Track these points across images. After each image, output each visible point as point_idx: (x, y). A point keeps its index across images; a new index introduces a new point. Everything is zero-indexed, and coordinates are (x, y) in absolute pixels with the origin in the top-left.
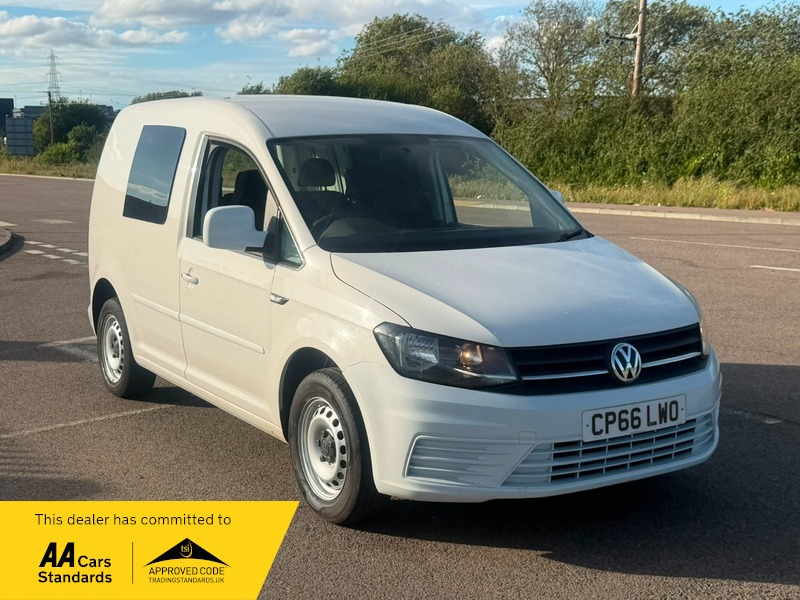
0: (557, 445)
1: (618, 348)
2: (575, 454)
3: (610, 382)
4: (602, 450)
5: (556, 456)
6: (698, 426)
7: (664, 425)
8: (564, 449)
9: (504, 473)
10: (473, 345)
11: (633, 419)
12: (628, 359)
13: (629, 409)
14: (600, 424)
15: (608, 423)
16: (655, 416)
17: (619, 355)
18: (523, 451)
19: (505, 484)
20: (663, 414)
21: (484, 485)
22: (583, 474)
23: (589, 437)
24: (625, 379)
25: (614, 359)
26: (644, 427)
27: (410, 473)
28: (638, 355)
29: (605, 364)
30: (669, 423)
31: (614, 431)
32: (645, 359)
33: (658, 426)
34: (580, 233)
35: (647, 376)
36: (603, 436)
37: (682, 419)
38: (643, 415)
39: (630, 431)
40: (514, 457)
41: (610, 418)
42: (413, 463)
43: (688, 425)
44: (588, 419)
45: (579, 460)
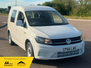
0: (58, 52)
1: (67, 39)
3: (66, 44)
4: (65, 53)
5: (58, 54)
6: (79, 50)
8: (59, 53)
9: (51, 56)
10: (47, 39)
13: (68, 48)
14: (64, 50)
16: (72, 49)
17: (67, 40)
18: (53, 53)
19: (51, 57)
20: (74, 48)
21: (48, 57)
22: (62, 56)
23: (62, 51)
24: (68, 44)
25: (67, 41)
26: (71, 50)
27: (39, 56)
28: (70, 40)
29: (65, 41)
30: (75, 50)
31: (66, 51)
32: (71, 41)
33: (73, 50)
34: (67, 24)
35: (71, 43)
36: (65, 51)
37: (77, 49)
38: (71, 48)
39: (69, 51)
40: (52, 54)
41: (65, 49)
42: (39, 54)
43: (78, 50)
44: (62, 49)
45: (61, 54)
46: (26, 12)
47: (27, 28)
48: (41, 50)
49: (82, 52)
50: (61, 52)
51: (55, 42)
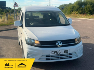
1: (58, 42)
3: (56, 47)
4: (54, 56)
6: (73, 54)
7: (65, 53)
8: (47, 56)
11: (59, 52)
12: (59, 43)
13: (58, 51)
14: (53, 53)
15: (54, 52)
16: (63, 52)
17: (58, 43)
20: (65, 52)
22: (51, 59)
23: (51, 54)
24: (58, 46)
26: (61, 53)
28: (61, 43)
30: (66, 53)
31: (56, 54)
32: (63, 43)
35: (62, 46)
36: (54, 54)
37: (69, 53)
38: (61, 52)
39: (58, 54)
40: (40, 56)
41: (55, 52)
42: (28, 56)
44: (51, 52)
45: (50, 57)
50: (50, 55)
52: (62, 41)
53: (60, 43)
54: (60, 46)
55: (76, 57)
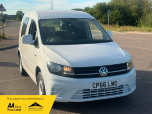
0: (84, 90)
1: (102, 68)
2: (89, 92)
3: (99, 76)
4: (96, 91)
5: (84, 93)
6: (124, 87)
7: (113, 86)
8: (86, 91)
9: (71, 96)
10: (67, 67)
11: (104, 85)
12: (104, 71)
13: (103, 82)
14: (95, 86)
15: (97, 85)
16: (110, 84)
17: (102, 70)
19: (72, 98)
20: (112, 84)
21: (67, 99)
22: (91, 97)
23: (92, 88)
24: (103, 75)
26: (107, 87)
27: (52, 95)
28: (107, 70)
29: (98, 72)
30: (114, 86)
31: (99, 87)
32: (109, 71)
33: (111, 87)
35: (109, 75)
36: (96, 88)
37: (118, 85)
38: (107, 84)
39: (103, 87)
40: (74, 92)
41: (97, 84)
42: (52, 93)
43: (121, 87)
44: (91, 84)
45: (90, 94)
46: (39, 21)
47: (38, 48)
48: (55, 85)
49: (130, 90)
50: (89, 90)
51: (80, 72)
52: (108, 67)
53: (105, 69)
54: (105, 75)
55: (128, 92)
